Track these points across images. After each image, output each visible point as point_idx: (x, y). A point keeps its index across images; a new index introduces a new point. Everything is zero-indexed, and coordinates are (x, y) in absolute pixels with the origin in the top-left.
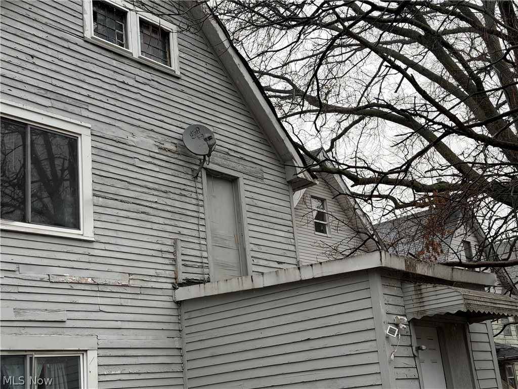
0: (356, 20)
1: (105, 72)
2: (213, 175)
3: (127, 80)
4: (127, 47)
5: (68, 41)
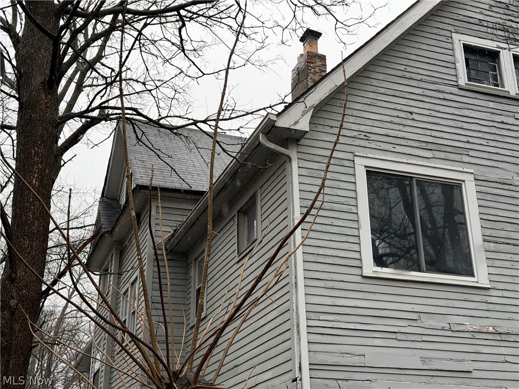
1: (483, 116)
3: (506, 120)
4: (503, 86)
5: (444, 92)
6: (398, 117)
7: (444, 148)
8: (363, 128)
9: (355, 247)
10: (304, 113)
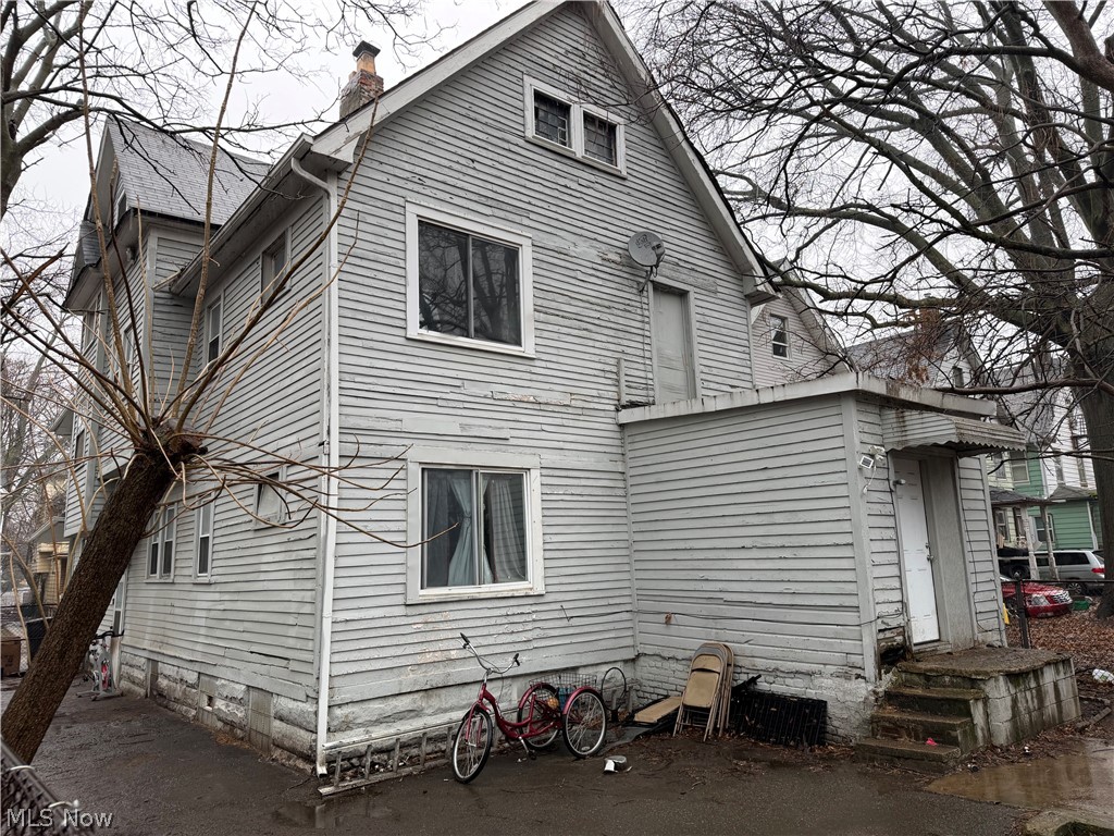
0: (834, 103)
1: (547, 176)
2: (661, 289)
3: (570, 184)
4: (570, 146)
5: (509, 142)
6: (458, 163)
7: (504, 206)
8: (417, 170)
9: (401, 306)
10: (349, 140)
